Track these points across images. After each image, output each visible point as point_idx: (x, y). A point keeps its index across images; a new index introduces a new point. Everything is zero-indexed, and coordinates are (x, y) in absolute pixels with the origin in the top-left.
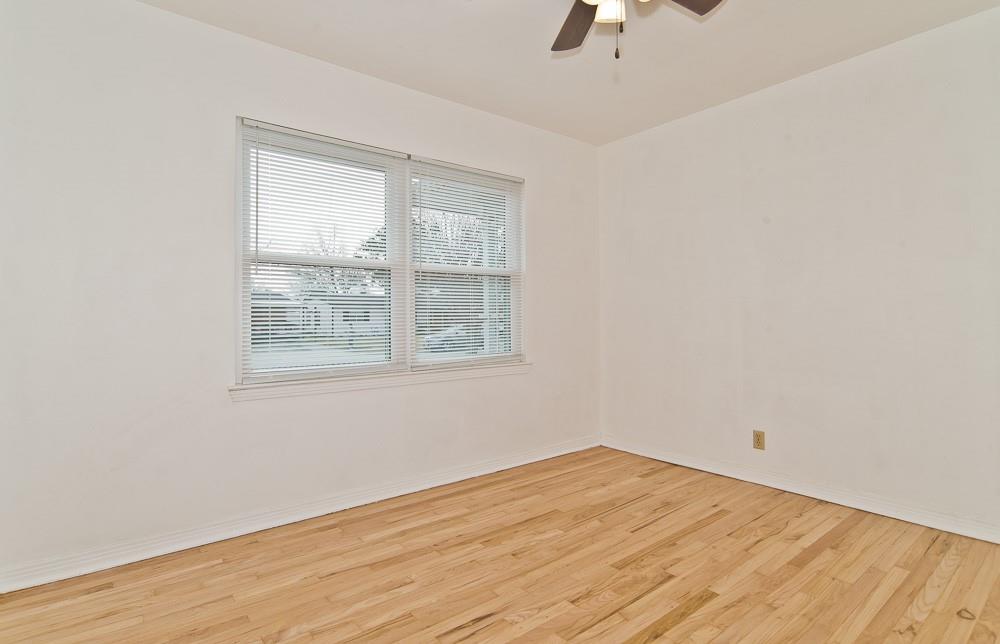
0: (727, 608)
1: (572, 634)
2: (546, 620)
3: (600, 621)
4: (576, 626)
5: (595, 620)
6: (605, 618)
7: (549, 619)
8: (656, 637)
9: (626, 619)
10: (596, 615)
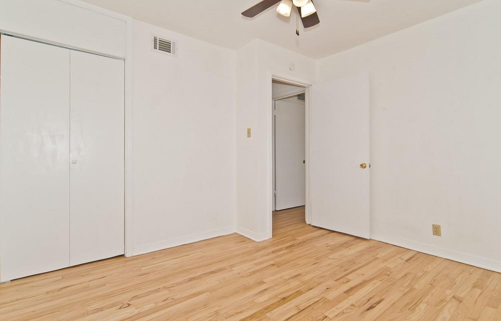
0: (241, 312)
1: (322, 300)
2: (337, 306)
3: (310, 306)
4: (322, 303)
5: (313, 306)
6: (307, 307)
7: (336, 307)
8: (284, 298)
9: (296, 306)
10: (313, 309)
